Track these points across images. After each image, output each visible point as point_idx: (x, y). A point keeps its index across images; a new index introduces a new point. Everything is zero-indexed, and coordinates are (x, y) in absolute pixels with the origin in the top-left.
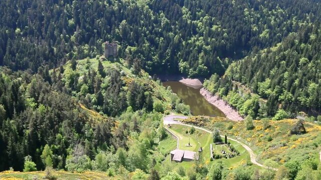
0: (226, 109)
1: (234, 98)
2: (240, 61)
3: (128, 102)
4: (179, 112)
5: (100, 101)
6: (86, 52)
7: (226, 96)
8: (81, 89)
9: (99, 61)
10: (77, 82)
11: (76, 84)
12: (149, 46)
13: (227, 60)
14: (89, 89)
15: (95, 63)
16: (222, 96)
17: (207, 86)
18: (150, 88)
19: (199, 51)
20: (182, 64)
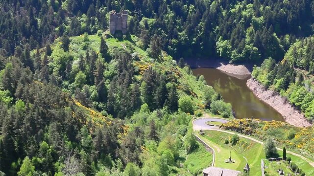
0: (284, 110)
1: (297, 94)
2: (308, 38)
3: (142, 98)
4: (216, 113)
5: (102, 96)
6: (83, 25)
7: (286, 90)
8: (76, 78)
9: (102, 38)
10: (70, 68)
11: (69, 72)
12: (174, 18)
13: (287, 38)
14: (87, 78)
15: (95, 41)
16: (279, 91)
17: (257, 75)
18: (175, 77)
19: (247, 25)
20: (221, 44)
